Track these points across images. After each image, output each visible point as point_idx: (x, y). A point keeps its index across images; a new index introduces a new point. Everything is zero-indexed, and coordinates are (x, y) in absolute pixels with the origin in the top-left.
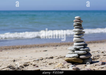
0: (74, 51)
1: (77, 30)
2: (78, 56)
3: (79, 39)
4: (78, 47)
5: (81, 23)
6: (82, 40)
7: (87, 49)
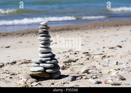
0: (39, 64)
1: (43, 38)
2: (44, 70)
3: (45, 49)
4: (44, 59)
5: (48, 30)
6: (49, 51)
7: (55, 61)
